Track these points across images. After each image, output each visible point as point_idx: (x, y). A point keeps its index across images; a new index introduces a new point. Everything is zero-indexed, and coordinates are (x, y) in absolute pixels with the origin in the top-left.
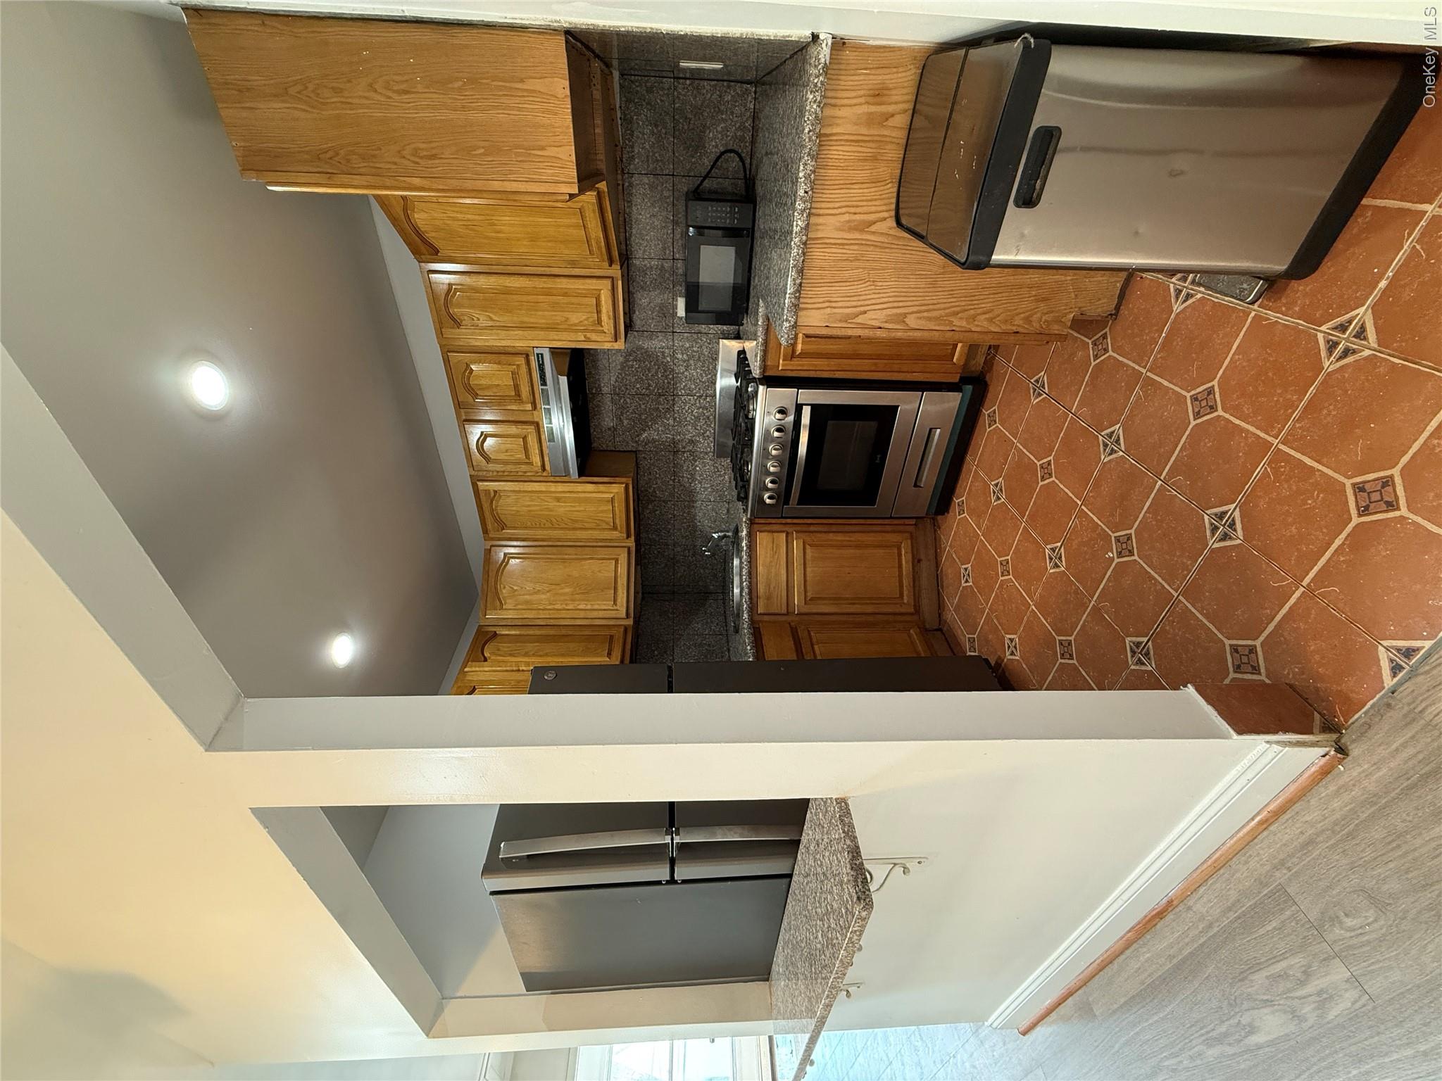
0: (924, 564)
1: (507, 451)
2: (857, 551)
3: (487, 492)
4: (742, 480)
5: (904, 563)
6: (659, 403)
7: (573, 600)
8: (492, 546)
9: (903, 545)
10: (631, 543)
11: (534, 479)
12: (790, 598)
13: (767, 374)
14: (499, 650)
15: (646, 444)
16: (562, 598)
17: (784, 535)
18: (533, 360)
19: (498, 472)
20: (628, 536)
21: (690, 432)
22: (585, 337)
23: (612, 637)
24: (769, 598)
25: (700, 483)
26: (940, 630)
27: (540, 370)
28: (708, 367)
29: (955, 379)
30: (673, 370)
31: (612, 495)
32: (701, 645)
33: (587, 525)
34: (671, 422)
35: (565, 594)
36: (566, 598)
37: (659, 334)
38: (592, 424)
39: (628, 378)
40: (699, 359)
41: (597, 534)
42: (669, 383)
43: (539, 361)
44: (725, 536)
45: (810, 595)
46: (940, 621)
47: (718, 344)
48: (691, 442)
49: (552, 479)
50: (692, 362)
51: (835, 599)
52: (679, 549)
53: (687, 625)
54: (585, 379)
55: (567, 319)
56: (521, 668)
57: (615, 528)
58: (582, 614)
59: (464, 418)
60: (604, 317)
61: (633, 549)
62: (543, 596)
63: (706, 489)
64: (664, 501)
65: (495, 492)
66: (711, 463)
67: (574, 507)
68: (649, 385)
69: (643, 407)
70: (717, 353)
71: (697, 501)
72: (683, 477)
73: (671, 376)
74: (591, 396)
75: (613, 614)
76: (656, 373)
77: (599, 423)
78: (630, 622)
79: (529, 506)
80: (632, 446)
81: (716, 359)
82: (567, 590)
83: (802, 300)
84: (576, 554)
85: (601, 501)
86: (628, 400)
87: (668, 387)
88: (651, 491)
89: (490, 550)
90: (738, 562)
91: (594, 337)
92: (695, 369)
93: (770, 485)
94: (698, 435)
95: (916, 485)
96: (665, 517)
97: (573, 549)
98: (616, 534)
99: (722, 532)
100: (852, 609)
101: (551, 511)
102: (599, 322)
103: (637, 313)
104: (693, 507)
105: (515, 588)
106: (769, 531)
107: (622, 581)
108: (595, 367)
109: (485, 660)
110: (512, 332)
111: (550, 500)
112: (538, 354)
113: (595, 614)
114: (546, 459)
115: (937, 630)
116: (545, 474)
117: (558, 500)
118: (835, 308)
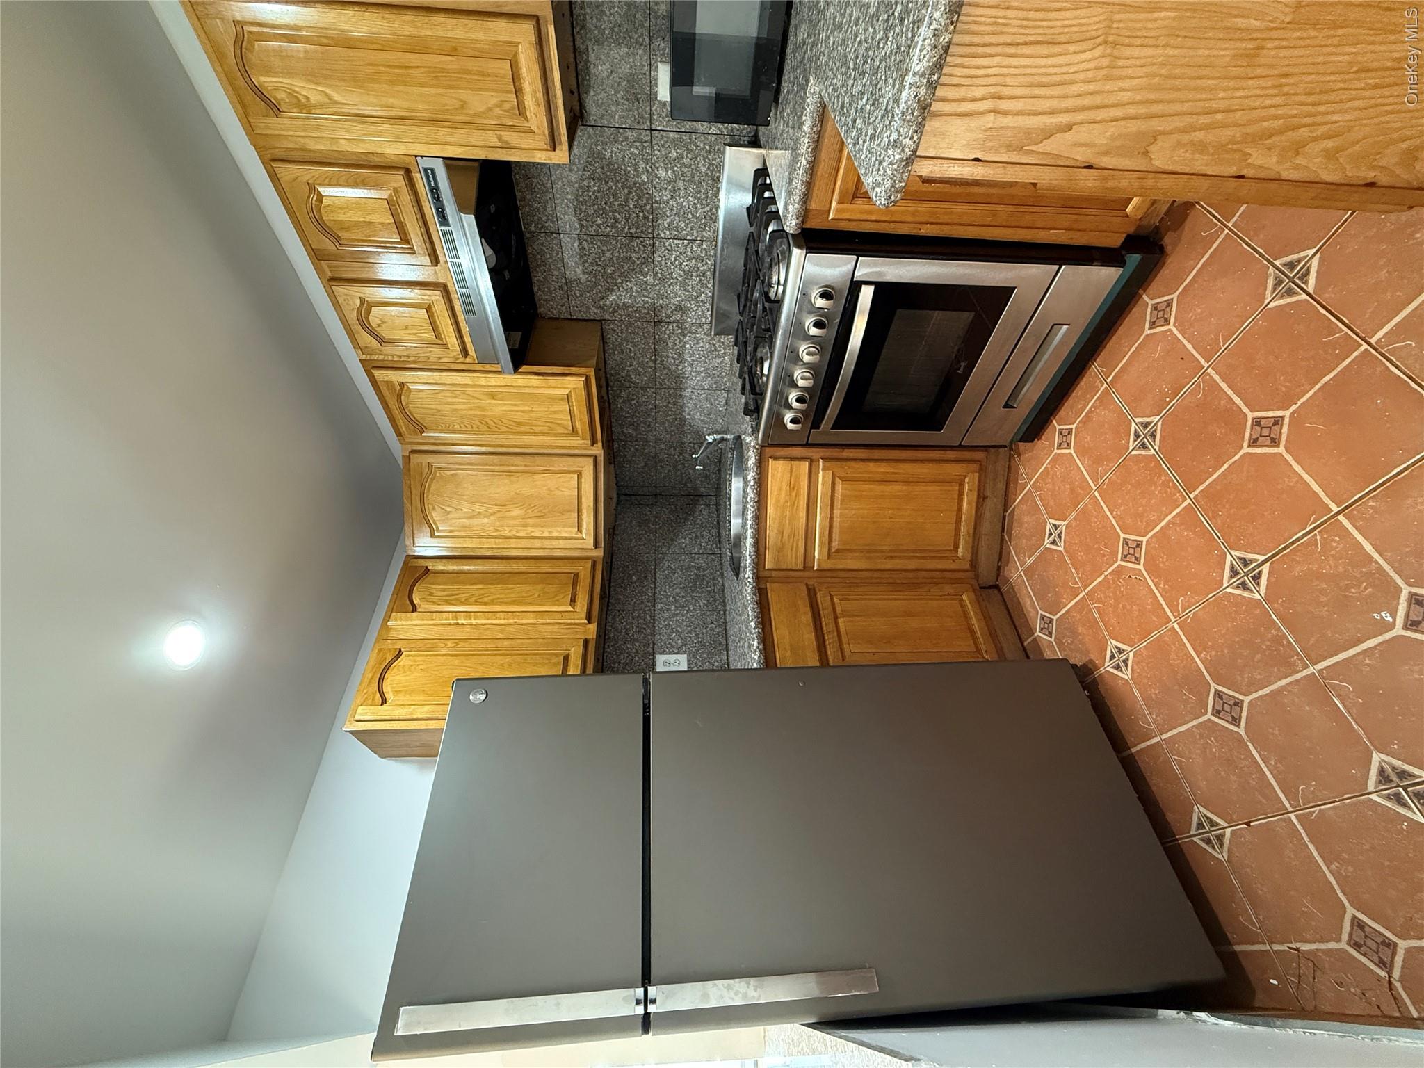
0: (989, 504)
1: (406, 328)
2: (904, 488)
3: (390, 384)
4: (753, 391)
5: (965, 505)
6: (631, 250)
7: (526, 526)
8: (413, 451)
9: (967, 480)
10: (598, 450)
11: (453, 366)
12: (808, 548)
13: (807, 226)
14: (431, 594)
15: (615, 311)
16: (512, 523)
17: (807, 463)
18: (418, 178)
19: (400, 357)
20: (594, 442)
21: (677, 295)
22: (500, 139)
23: (576, 575)
24: (780, 550)
25: (691, 365)
26: (996, 587)
27: (434, 198)
28: (706, 194)
29: (1116, 241)
30: (651, 197)
31: (567, 392)
32: (688, 568)
33: (537, 429)
34: (650, 279)
35: (514, 518)
36: (517, 522)
37: (629, 133)
38: (535, 280)
39: (584, 208)
40: (692, 180)
41: (549, 440)
42: (646, 218)
43: (429, 182)
44: (722, 439)
45: (835, 545)
46: (998, 575)
47: (724, 153)
48: (679, 308)
49: (479, 367)
50: (681, 184)
51: (869, 551)
52: (662, 446)
53: (672, 540)
54: (517, 209)
55: (464, 105)
56: (460, 622)
57: (574, 432)
58: (537, 543)
59: (330, 274)
60: (529, 102)
61: (601, 459)
62: (486, 520)
63: (698, 373)
64: (642, 388)
65: (402, 384)
66: (706, 338)
67: (515, 405)
68: (616, 221)
69: (608, 254)
70: (720, 169)
71: (685, 389)
72: (668, 357)
73: (648, 207)
74: (528, 235)
75: (577, 544)
76: (626, 201)
77: (545, 279)
78: (599, 553)
79: (452, 404)
80: (594, 313)
81: (717, 180)
82: (516, 513)
83: (940, 92)
84: (525, 466)
85: (552, 399)
86: (586, 244)
87: (644, 225)
88: (624, 374)
89: (409, 457)
90: (741, 485)
91: (515, 139)
92: (686, 195)
93: (795, 405)
94: (689, 299)
95: (1006, 406)
96: (643, 408)
97: (520, 458)
98: (576, 441)
99: (718, 433)
100: (889, 565)
101: (484, 410)
102: (521, 111)
103: (592, 93)
104: (681, 396)
105: (449, 509)
106: (785, 458)
107: (588, 501)
108: (530, 187)
109: (414, 609)
110: (373, 127)
111: (481, 397)
112: (426, 170)
113: (555, 544)
114: (468, 339)
115: (991, 587)
116: (468, 360)
117: (492, 396)
118: (1005, 113)
